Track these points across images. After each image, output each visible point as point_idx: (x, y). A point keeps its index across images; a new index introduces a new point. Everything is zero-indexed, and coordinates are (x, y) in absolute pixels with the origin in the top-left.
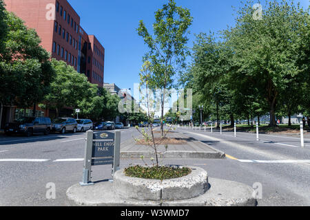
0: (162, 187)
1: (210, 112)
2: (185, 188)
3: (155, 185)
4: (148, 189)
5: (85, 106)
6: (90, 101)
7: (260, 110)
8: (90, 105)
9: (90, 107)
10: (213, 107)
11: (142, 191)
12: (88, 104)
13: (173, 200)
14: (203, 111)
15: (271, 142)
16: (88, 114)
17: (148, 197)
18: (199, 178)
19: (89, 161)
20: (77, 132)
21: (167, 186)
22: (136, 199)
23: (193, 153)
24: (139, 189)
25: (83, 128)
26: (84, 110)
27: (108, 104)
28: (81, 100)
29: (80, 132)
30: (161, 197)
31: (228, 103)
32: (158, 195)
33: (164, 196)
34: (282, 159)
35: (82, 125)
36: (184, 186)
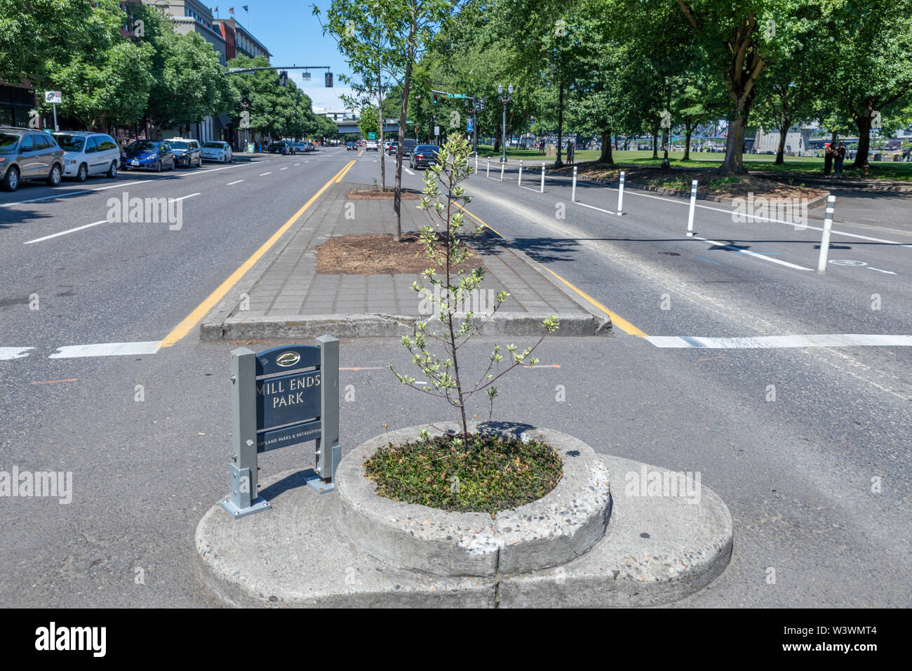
0: (501, 542)
1: (533, 109)
2: (562, 538)
3: (481, 538)
4: (462, 550)
5: (81, 79)
6: (101, 63)
7: (696, 110)
8: (101, 76)
9: (100, 84)
10: (547, 95)
11: (445, 554)
12: (92, 72)
13: (528, 571)
14: (510, 104)
15: (732, 246)
16: (94, 112)
17: (461, 567)
18: (591, 497)
19: (250, 443)
20: (66, 180)
21: (514, 538)
22: (424, 572)
23: (516, 321)
24: (434, 550)
25: (84, 165)
26: (80, 97)
27: (169, 73)
28: (64, 60)
29: (76, 180)
30: (497, 567)
31: (599, 88)
32: (490, 562)
33: (506, 564)
34: (770, 333)
35: (81, 157)
36: (559, 533)
